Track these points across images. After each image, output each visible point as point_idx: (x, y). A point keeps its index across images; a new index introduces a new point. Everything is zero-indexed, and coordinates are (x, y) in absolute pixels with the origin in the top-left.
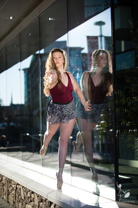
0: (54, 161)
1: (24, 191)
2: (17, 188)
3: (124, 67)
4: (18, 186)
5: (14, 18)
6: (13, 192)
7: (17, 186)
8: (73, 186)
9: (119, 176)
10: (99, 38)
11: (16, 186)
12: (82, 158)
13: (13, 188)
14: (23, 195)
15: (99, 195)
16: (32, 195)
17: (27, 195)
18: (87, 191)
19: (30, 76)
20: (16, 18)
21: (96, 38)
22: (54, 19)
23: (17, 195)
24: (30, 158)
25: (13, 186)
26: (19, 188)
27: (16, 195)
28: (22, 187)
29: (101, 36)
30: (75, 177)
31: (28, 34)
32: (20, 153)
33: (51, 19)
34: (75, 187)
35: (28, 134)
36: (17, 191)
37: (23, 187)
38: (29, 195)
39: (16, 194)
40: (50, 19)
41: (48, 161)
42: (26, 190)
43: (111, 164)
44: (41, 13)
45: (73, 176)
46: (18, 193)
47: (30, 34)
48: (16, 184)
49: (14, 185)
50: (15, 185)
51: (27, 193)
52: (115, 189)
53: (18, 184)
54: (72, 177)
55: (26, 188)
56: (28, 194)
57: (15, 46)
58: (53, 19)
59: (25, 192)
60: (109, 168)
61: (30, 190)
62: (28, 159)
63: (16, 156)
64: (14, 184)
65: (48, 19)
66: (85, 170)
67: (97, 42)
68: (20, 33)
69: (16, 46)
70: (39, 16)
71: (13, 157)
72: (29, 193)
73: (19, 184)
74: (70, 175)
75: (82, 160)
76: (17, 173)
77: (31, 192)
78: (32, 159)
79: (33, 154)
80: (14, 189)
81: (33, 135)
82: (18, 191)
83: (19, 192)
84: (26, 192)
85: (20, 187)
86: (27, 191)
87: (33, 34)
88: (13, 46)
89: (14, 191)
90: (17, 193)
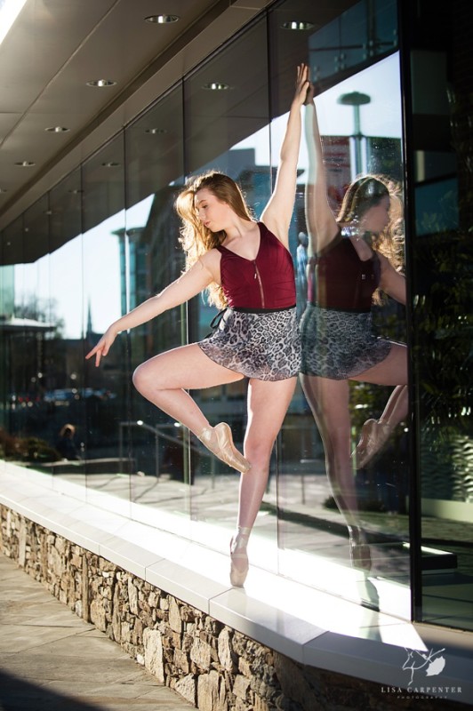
0: (219, 503)
1: (138, 590)
2: (115, 580)
3: (430, 226)
4: (118, 574)
5: (110, 83)
6: (106, 592)
7: (115, 576)
8: (282, 576)
9: (424, 549)
10: (352, 142)
11: (112, 576)
12: (300, 492)
13: (105, 580)
14: (133, 601)
15: (376, 609)
16: (162, 601)
17: (147, 601)
18: (325, 592)
19: (147, 252)
20: (115, 83)
21: (343, 141)
22: (225, 88)
23: (115, 600)
24: (147, 491)
25: (106, 575)
26: (123, 581)
27: (112, 600)
28: (130, 579)
29: (359, 136)
30: (287, 552)
31: (148, 131)
32: (120, 477)
33: (217, 86)
34: (288, 578)
35: (140, 423)
36: (116, 589)
37: (135, 577)
38: (152, 601)
39: (112, 597)
40: (214, 87)
41: (202, 503)
42: (143, 586)
43: (385, 511)
44: (188, 70)
45: (283, 548)
46: (119, 594)
47: (154, 131)
48: (114, 569)
49: (107, 572)
50: (110, 571)
51: (146, 597)
52: (409, 587)
53: (118, 570)
54: (281, 550)
55: (144, 581)
56: (149, 600)
57: (109, 165)
58: (223, 86)
59: (140, 593)
60: (382, 522)
61: (155, 587)
62: (139, 497)
63: (105, 485)
64: (105, 569)
65: (210, 86)
66: (308, 529)
67: (347, 154)
68: (124, 127)
69: (112, 165)
70: (183, 78)
71: (98, 487)
72: (152, 595)
73: (124, 570)
74: (275, 543)
75: (299, 499)
76: (115, 537)
77: (160, 592)
78: (155, 495)
79: (158, 482)
80: (108, 582)
81: (159, 426)
82: (119, 589)
83: (122, 591)
84: (143, 593)
85: (125, 577)
86: (145, 589)
87: (162, 131)
88: (104, 164)
89: (109, 589)
90: (116, 594)
